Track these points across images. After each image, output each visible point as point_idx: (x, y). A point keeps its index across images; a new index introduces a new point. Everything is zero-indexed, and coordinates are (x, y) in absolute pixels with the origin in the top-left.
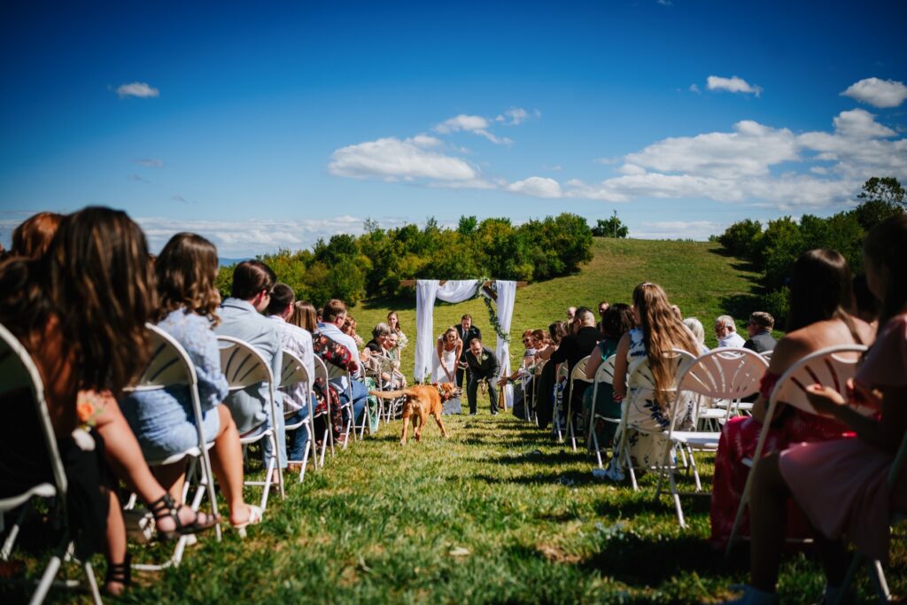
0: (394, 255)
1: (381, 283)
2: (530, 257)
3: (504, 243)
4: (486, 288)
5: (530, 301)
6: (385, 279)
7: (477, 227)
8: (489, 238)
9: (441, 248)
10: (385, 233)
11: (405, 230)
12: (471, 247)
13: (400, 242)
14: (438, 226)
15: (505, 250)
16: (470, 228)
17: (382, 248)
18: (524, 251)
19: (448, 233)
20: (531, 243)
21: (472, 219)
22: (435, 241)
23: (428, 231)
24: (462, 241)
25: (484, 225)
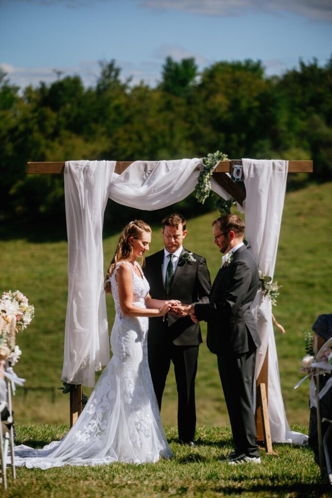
0: (37, 135)
1: (13, 191)
2: (302, 135)
3: (250, 110)
4: (219, 177)
5: (302, 220)
6: (20, 183)
7: (198, 79)
8: (220, 101)
9: (128, 121)
10: (20, 94)
11: (58, 87)
12: (186, 118)
13: (48, 111)
14: (122, 78)
15: (252, 123)
16: (184, 82)
17: (13, 122)
18: (290, 125)
19: (142, 92)
20: (302, 107)
21: (188, 64)
22: (117, 108)
23: (102, 89)
24: (168, 106)
25: (211, 74)
